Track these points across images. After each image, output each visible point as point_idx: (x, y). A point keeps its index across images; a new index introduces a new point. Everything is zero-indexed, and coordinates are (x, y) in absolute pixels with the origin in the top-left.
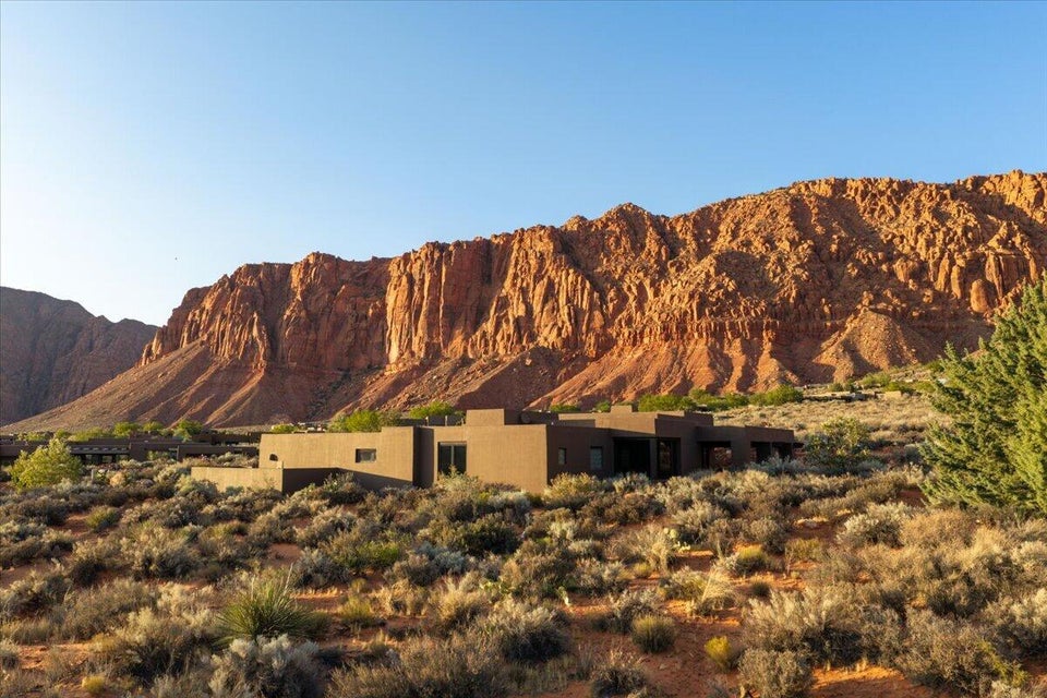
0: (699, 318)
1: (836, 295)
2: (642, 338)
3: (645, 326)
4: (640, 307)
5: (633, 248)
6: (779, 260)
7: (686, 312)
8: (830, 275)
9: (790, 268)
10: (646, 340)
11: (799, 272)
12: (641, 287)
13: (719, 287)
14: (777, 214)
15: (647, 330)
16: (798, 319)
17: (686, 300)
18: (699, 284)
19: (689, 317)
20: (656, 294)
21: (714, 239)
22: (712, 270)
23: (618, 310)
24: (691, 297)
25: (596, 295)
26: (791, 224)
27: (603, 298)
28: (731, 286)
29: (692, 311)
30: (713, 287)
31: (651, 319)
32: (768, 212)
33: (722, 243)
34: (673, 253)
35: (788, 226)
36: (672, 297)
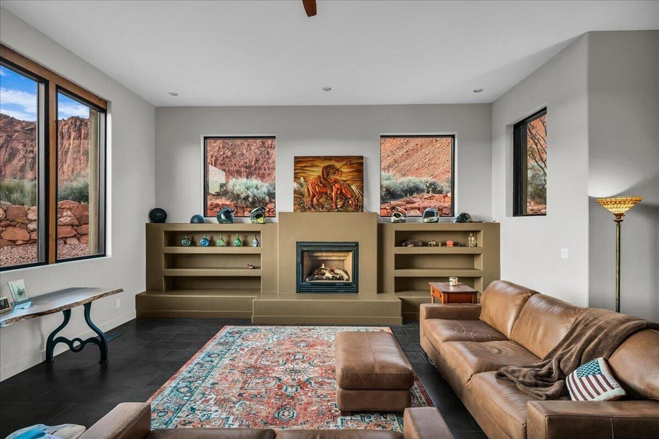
1: (270, 161)
6: (249, 145)
8: (268, 153)
9: (253, 149)
11: (256, 150)
13: (224, 154)
16: (255, 170)
22: (221, 146)
28: (229, 154)
30: (221, 153)
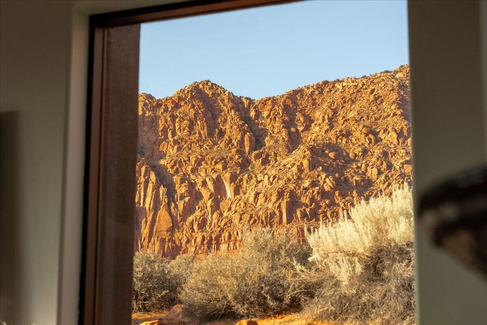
0: (289, 221)
2: (218, 245)
3: (222, 230)
4: (216, 207)
5: (210, 134)
7: (273, 215)
10: (223, 247)
12: (218, 184)
14: (382, 101)
15: (226, 235)
17: (274, 198)
18: (289, 180)
19: (276, 219)
20: (237, 192)
21: (307, 128)
23: (189, 209)
24: (280, 194)
25: (162, 190)
26: (399, 112)
27: (171, 194)
29: (281, 212)
31: (230, 221)
32: (372, 98)
33: (317, 132)
34: (258, 143)
35: (395, 114)
36: (257, 194)
